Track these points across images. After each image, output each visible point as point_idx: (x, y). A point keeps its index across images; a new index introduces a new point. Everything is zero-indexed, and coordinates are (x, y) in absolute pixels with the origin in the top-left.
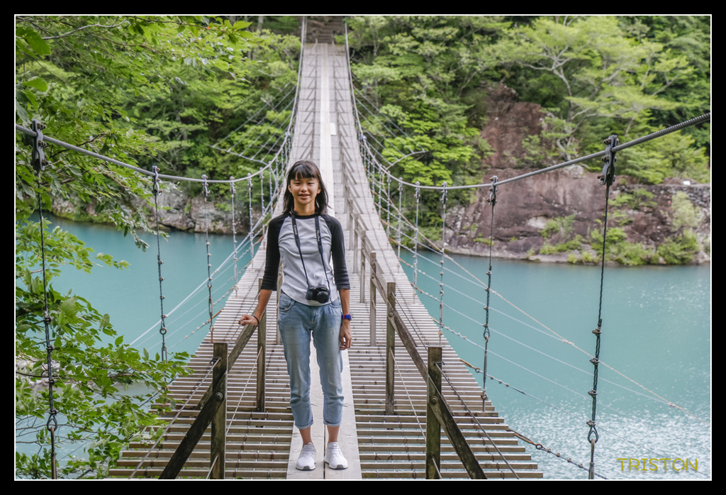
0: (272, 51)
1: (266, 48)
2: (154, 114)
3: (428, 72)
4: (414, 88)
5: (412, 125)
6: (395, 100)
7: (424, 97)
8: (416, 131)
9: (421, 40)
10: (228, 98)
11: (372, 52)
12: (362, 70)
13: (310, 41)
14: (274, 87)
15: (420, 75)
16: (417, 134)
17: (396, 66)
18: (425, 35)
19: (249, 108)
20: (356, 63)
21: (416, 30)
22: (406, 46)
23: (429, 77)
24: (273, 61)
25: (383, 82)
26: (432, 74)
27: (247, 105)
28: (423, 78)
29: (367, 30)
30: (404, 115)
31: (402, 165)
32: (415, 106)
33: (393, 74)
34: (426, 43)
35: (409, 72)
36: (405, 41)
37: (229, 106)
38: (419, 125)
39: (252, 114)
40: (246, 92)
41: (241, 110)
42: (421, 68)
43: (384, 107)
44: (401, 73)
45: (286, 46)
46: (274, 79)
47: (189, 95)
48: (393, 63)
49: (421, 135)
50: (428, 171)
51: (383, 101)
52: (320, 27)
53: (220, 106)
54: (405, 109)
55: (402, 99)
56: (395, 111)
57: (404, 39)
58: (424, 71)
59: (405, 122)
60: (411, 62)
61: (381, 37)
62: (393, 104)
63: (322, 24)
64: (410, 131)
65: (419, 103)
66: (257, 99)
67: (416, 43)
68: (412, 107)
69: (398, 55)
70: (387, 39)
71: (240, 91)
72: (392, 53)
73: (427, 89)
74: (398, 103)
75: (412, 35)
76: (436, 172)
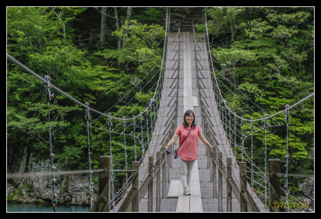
0: (139, 39)
1: (134, 37)
2: (35, 98)
3: (282, 53)
4: (269, 67)
5: (268, 102)
6: (251, 80)
7: (279, 76)
8: (272, 107)
9: (275, 24)
10: (100, 81)
11: (230, 38)
12: (221, 53)
13: (173, 30)
14: (141, 71)
15: (275, 56)
16: (273, 110)
17: (251, 48)
18: (278, 19)
19: (119, 91)
20: (216, 48)
21: (270, 15)
22: (260, 30)
23: (283, 57)
24: (140, 48)
25: (240, 63)
26: (286, 55)
27: (118, 88)
28: (278, 58)
29: (225, 17)
30: (260, 91)
31: (260, 138)
32: (270, 84)
33: (249, 55)
34: (280, 26)
35: (263, 54)
36: (260, 26)
37: (101, 88)
38: (275, 101)
39: (122, 95)
40: (116, 76)
41: (112, 92)
42: (275, 50)
43: (242, 85)
44: (257, 55)
45: (151, 35)
46: (141, 64)
47: (65, 80)
48: (250, 45)
49: (277, 110)
50: (284, 144)
51: (240, 80)
52: (182, 18)
53: (93, 89)
54: (260, 87)
55: (258, 78)
56: (252, 88)
57: (259, 24)
58: (278, 53)
59: (261, 99)
60: (266, 44)
61: (238, 24)
62: (251, 83)
63: (184, 16)
64: (266, 107)
65: (273, 81)
66: (127, 83)
67: (271, 27)
68: (268, 86)
69: (253, 38)
70: (243, 24)
71: (111, 75)
72: (248, 37)
73: (281, 69)
74: (255, 81)
75: (267, 20)
76: (291, 144)
